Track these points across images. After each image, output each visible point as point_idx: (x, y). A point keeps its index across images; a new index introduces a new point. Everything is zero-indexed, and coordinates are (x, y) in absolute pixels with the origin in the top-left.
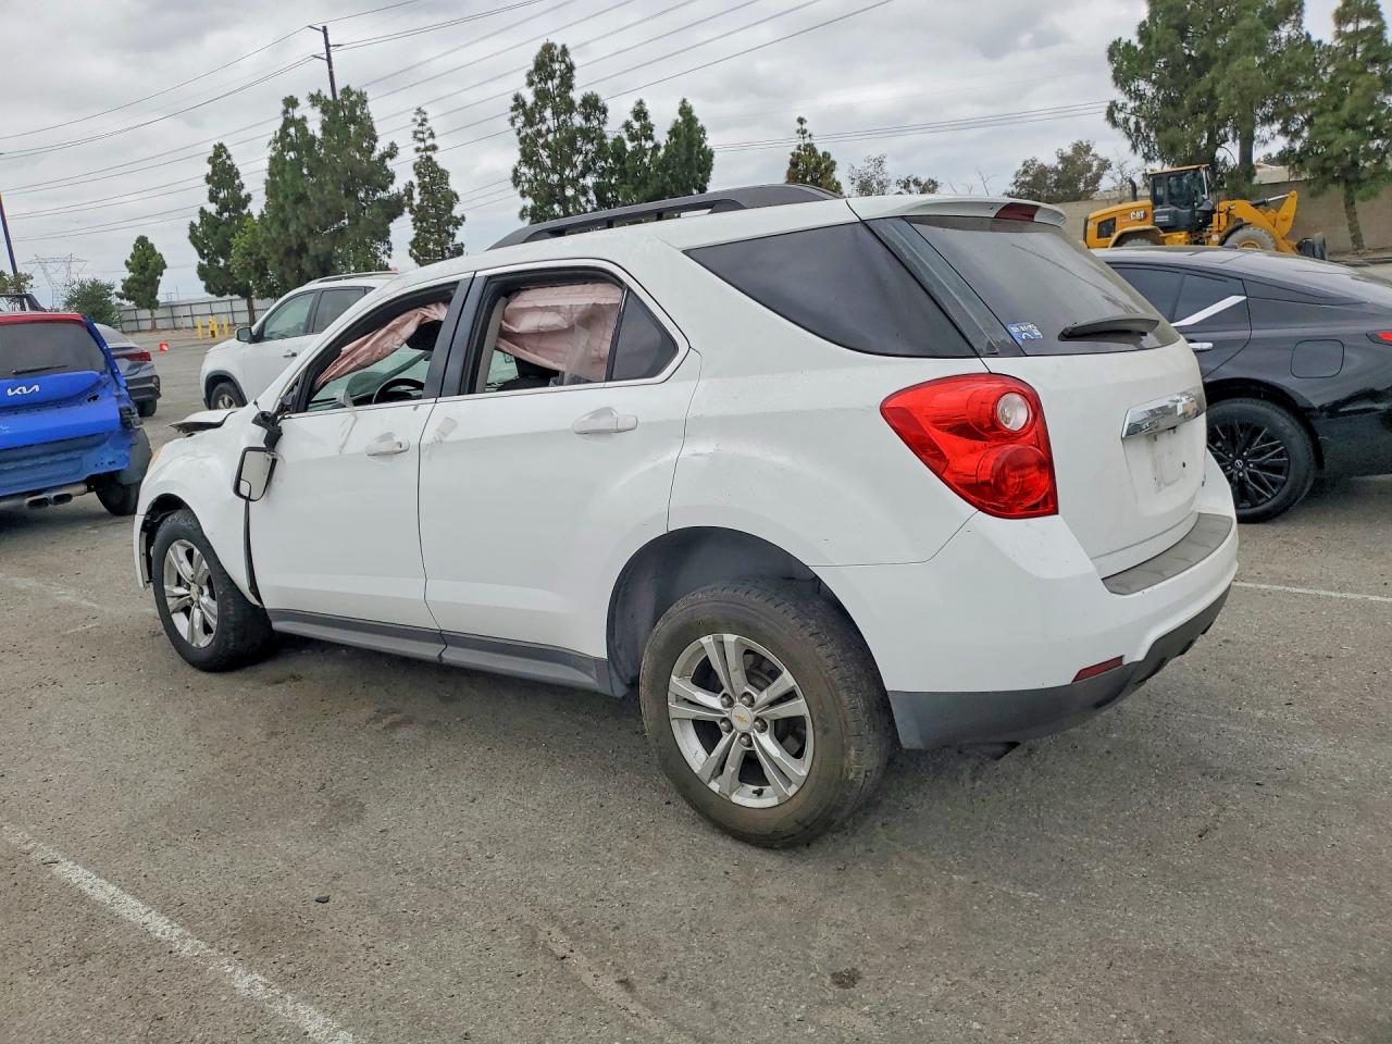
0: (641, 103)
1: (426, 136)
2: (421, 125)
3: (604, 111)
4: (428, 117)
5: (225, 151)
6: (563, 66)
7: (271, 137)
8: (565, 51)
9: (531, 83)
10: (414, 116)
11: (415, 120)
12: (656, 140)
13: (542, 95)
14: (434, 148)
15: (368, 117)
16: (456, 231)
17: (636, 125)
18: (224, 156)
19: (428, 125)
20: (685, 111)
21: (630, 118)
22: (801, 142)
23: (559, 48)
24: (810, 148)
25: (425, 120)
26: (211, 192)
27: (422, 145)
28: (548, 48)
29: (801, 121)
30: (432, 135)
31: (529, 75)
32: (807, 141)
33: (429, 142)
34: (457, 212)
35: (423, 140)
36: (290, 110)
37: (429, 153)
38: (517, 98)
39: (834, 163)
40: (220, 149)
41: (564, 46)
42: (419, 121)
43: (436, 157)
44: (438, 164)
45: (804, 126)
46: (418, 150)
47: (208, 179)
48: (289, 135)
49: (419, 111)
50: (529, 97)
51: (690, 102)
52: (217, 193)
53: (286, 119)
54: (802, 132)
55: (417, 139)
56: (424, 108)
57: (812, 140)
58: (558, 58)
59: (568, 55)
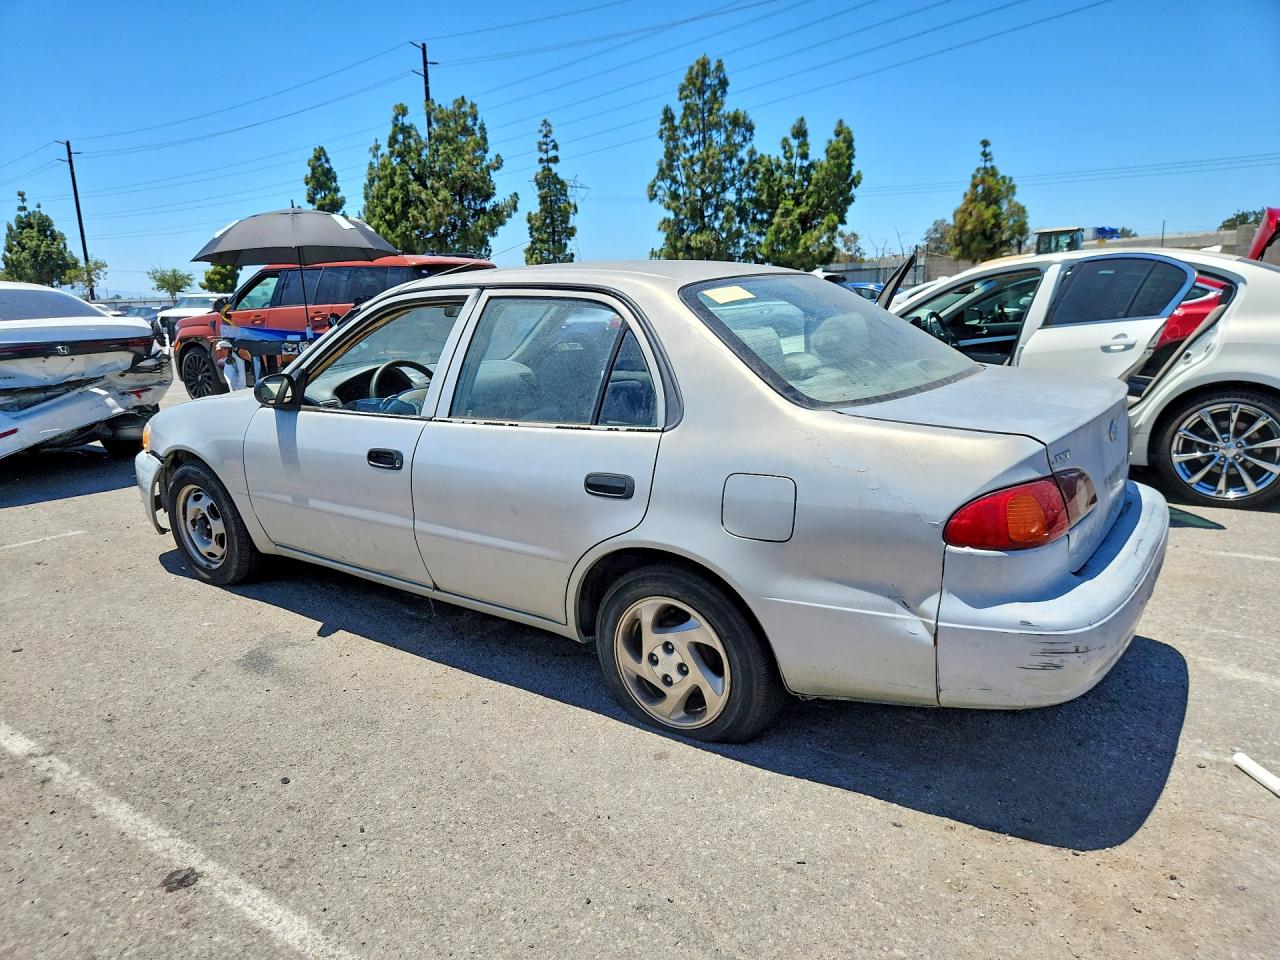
0: (802, 120)
1: (550, 147)
2: (546, 136)
3: (750, 128)
4: (553, 129)
5: (325, 155)
6: (716, 82)
7: (373, 145)
8: (720, 67)
9: (682, 97)
10: (539, 127)
11: (541, 131)
12: (812, 157)
13: (689, 110)
14: (555, 160)
15: (482, 129)
16: (568, 242)
17: (794, 143)
18: (323, 160)
19: (552, 137)
20: (842, 131)
21: (788, 135)
22: (982, 165)
24: (992, 172)
25: (550, 132)
26: (309, 193)
27: (545, 157)
28: (704, 62)
29: (985, 144)
30: (555, 147)
31: (682, 89)
32: (988, 165)
33: (552, 153)
34: (573, 221)
35: (546, 152)
36: (400, 118)
37: (551, 165)
38: (666, 112)
39: (1013, 187)
40: (320, 155)
41: (719, 61)
42: (544, 132)
43: (555, 168)
44: (559, 176)
45: (988, 150)
46: (541, 160)
47: (307, 183)
48: (396, 141)
49: (545, 122)
50: (678, 111)
51: (846, 123)
52: (315, 194)
53: (395, 125)
54: (985, 155)
55: (540, 150)
56: (549, 121)
57: (994, 163)
58: (712, 73)
59: (723, 70)
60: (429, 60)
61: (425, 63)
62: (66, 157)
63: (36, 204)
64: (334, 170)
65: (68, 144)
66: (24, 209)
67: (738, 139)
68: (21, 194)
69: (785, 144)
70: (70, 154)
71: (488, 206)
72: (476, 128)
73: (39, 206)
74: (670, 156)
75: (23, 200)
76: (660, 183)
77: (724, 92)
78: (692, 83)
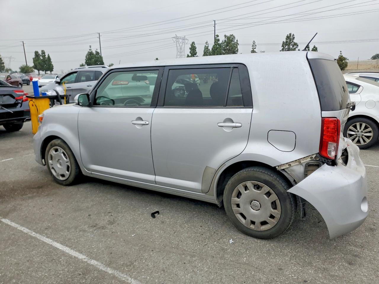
5: (194, 43)
6: (292, 38)
7: (206, 41)
8: (293, 35)
9: (286, 40)
10: (253, 42)
13: (287, 42)
14: (255, 48)
15: (237, 41)
19: (255, 44)
20: (314, 47)
24: (342, 56)
26: (191, 51)
27: (253, 47)
28: (290, 34)
29: (341, 52)
30: (256, 46)
31: (286, 38)
32: (341, 55)
33: (255, 47)
38: (283, 42)
40: (193, 43)
41: (293, 34)
43: (255, 50)
46: (253, 48)
47: (190, 49)
48: (216, 42)
51: (316, 46)
53: (216, 39)
55: (253, 46)
56: (255, 41)
57: (342, 55)
58: (292, 36)
59: (294, 36)
60: (216, 23)
61: (215, 24)
62: (99, 37)
63: (96, 49)
64: (196, 46)
65: (99, 34)
66: (90, 50)
67: (295, 47)
68: (90, 46)
70: (99, 36)
72: (235, 41)
73: (97, 49)
75: (90, 48)
77: (294, 39)
78: (288, 37)
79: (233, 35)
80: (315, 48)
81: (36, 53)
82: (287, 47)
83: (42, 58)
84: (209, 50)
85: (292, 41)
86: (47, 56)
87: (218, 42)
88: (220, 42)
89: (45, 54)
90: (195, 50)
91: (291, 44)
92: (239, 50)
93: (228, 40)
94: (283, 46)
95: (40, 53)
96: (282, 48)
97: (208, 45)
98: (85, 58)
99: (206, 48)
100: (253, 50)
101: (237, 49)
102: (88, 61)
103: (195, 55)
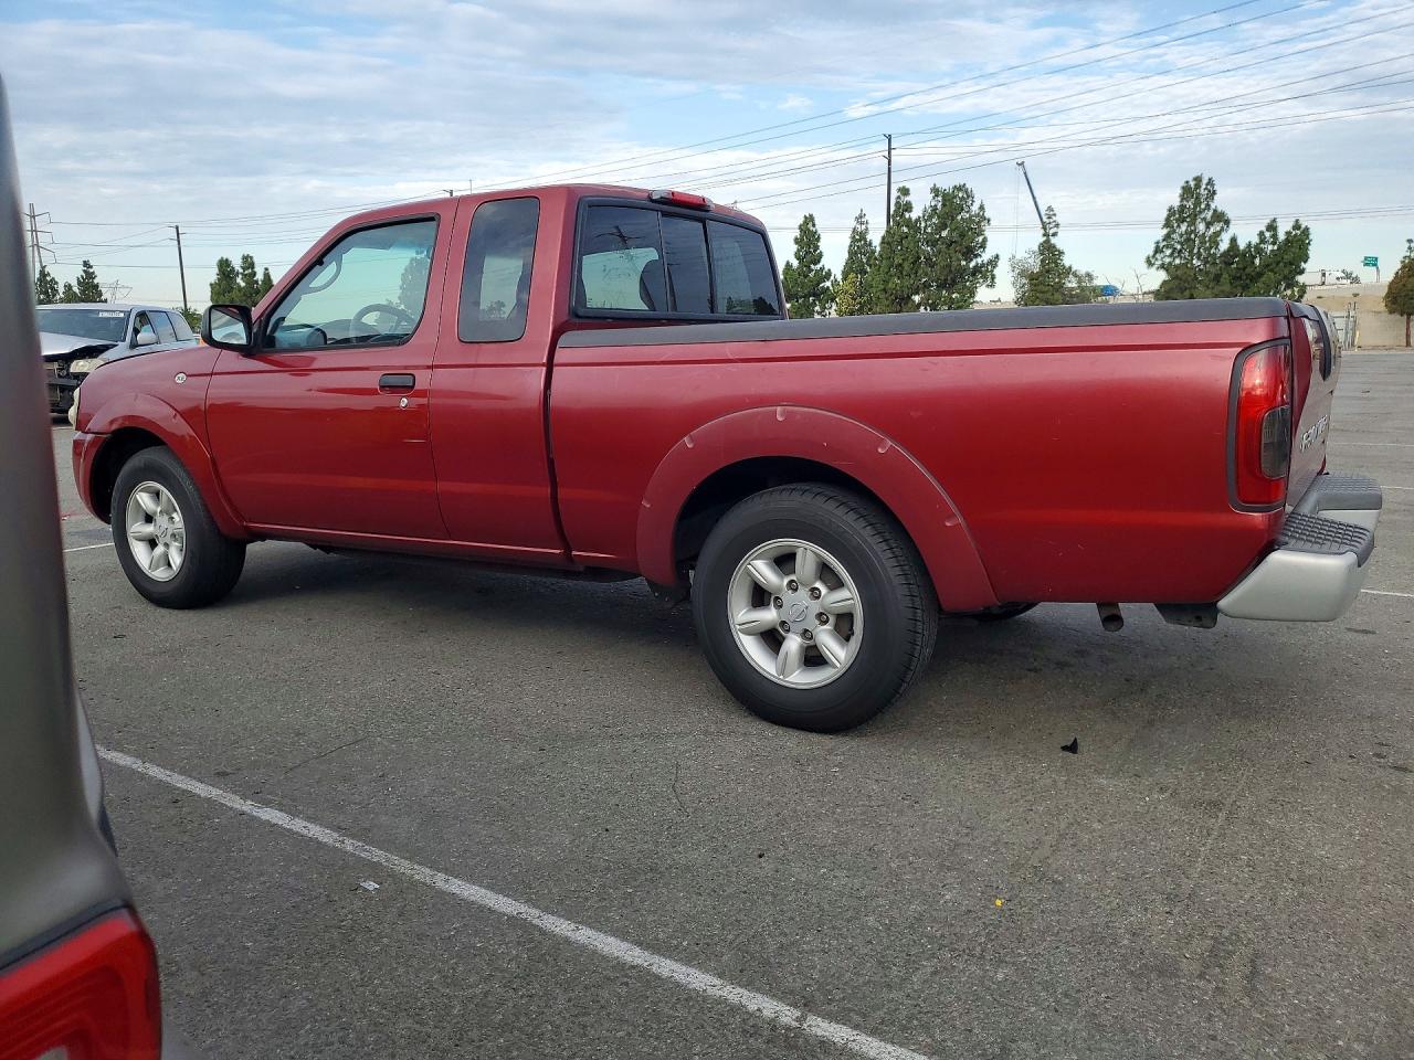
0: (1274, 220)
1: (1053, 226)
2: (1049, 218)
3: (1227, 222)
5: (813, 221)
6: (1207, 192)
7: (858, 212)
8: (1210, 182)
9: (1181, 200)
11: (1047, 215)
13: (1182, 207)
14: (1054, 235)
15: (982, 208)
17: (1268, 234)
18: (811, 225)
19: (1054, 218)
20: (1297, 227)
21: (1264, 229)
23: (1205, 181)
25: (1055, 215)
26: (796, 250)
27: (1047, 232)
28: (1198, 180)
30: (1057, 225)
31: (1180, 196)
33: (1055, 230)
35: (1050, 229)
38: (1170, 209)
40: (809, 219)
41: (1211, 179)
43: (1053, 240)
44: (1057, 246)
46: (1044, 235)
47: (797, 241)
50: (1175, 208)
52: (801, 251)
54: (1410, 248)
55: (1044, 228)
58: (1204, 186)
59: (1213, 185)
60: (893, 146)
61: (890, 149)
64: (819, 232)
67: (1216, 227)
69: (1261, 234)
71: (972, 264)
72: (975, 208)
74: (1167, 237)
76: (1158, 256)
77: (1213, 199)
78: (1187, 192)
79: (967, 186)
80: (1299, 232)
81: (224, 265)
82: (1184, 227)
83: (243, 284)
84: (870, 244)
85: (1203, 206)
86: (260, 276)
87: (907, 215)
88: (914, 215)
89: (256, 270)
90: (817, 248)
91: (1202, 216)
92: (988, 245)
93: (944, 205)
94: (1167, 224)
95: (237, 264)
96: (1165, 231)
97: (863, 227)
98: (401, 283)
99: (859, 238)
100: (1048, 241)
101: (981, 239)
102: (409, 293)
103: (815, 264)
